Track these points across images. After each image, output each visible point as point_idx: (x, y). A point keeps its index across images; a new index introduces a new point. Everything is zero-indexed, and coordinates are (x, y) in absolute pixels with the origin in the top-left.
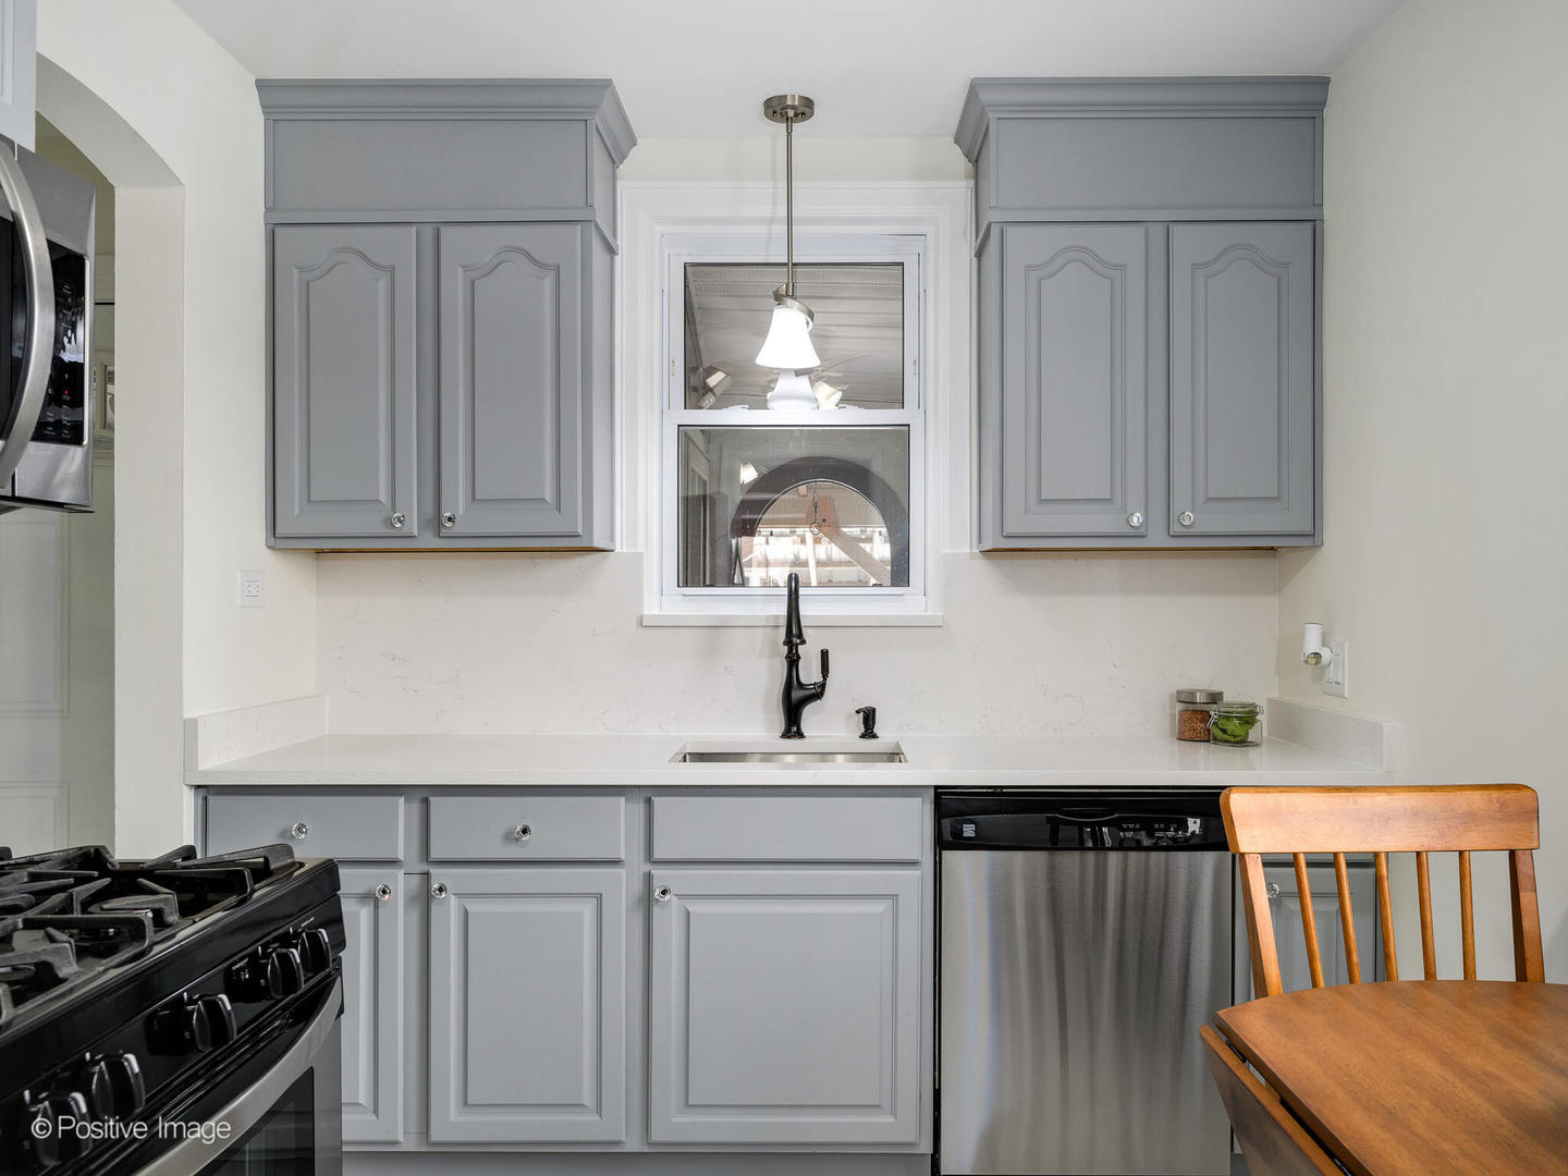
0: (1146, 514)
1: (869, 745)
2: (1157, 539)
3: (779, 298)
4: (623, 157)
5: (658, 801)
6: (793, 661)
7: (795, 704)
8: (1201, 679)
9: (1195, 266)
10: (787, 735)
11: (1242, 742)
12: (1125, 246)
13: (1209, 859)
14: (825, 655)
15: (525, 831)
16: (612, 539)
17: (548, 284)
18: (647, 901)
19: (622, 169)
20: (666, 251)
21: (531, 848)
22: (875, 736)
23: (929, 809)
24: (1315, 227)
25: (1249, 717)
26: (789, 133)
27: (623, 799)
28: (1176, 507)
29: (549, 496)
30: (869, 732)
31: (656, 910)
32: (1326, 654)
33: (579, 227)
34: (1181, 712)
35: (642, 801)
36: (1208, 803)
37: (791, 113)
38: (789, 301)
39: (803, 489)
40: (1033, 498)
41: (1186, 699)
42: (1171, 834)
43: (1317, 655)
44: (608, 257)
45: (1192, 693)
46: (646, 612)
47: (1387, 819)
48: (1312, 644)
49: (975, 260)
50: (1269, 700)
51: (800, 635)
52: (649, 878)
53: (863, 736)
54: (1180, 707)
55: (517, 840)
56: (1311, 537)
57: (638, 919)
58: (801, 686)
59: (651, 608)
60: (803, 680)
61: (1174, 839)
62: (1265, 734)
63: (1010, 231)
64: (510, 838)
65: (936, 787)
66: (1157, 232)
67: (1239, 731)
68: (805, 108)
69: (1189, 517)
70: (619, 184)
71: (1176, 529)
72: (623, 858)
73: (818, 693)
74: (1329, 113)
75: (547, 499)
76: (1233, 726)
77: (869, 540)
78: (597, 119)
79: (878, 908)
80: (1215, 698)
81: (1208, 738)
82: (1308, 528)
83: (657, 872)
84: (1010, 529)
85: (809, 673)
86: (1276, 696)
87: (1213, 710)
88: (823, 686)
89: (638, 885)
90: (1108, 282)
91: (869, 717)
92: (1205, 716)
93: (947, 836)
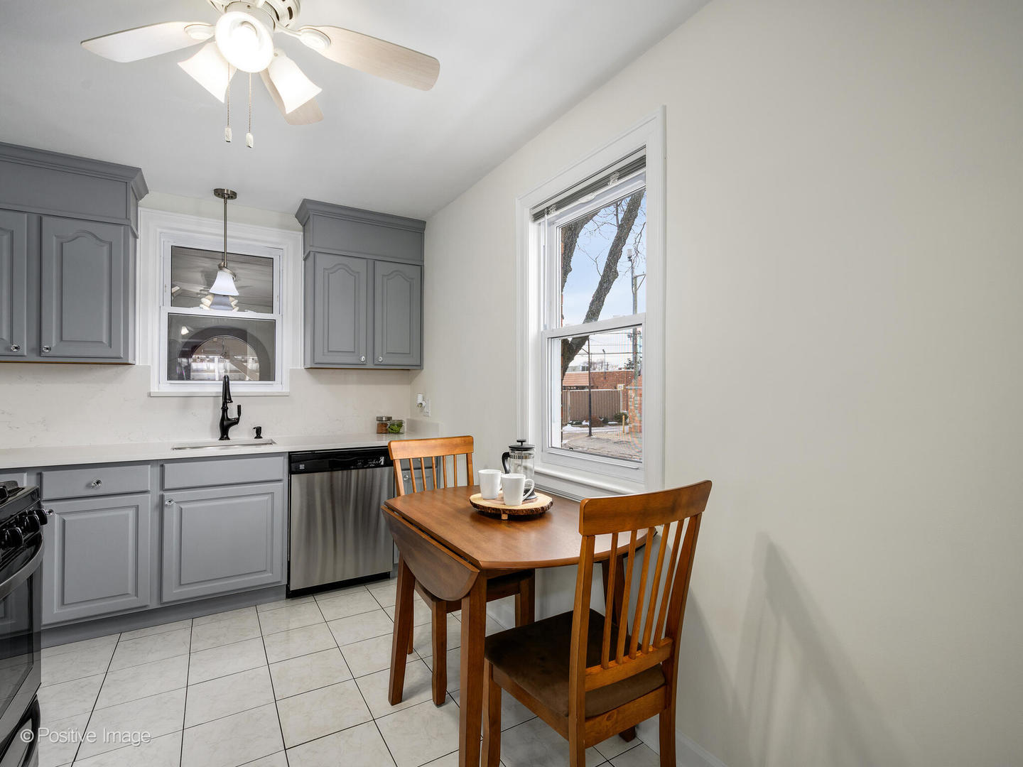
0: (366, 357)
1: (259, 441)
2: (370, 365)
3: (221, 268)
4: (142, 197)
5: (167, 466)
6: (225, 410)
7: (225, 426)
8: (384, 413)
9: (383, 276)
10: (221, 439)
11: (398, 433)
12: (360, 266)
13: (387, 469)
14: (239, 407)
15: (98, 483)
16: (134, 360)
17: (106, 248)
18: (161, 506)
19: (140, 202)
20: (162, 240)
21: (101, 489)
22: (261, 438)
23: (286, 461)
24: (422, 267)
25: (400, 424)
26: (225, 204)
27: (149, 466)
28: (376, 355)
29: (105, 339)
30: (258, 435)
31: (166, 510)
32: (424, 404)
33: (123, 227)
34: (378, 424)
35: (159, 465)
36: (385, 451)
37: (226, 196)
38: (226, 270)
39: (215, 339)
40: (326, 351)
41: (379, 419)
42: (374, 462)
43: (421, 404)
44: (134, 239)
45: (382, 418)
46: (152, 391)
47: (434, 447)
48: (420, 401)
49: (303, 262)
50: (408, 419)
51: (230, 399)
52: (162, 497)
53: (256, 438)
54: (378, 422)
55: (93, 487)
56: (420, 366)
57: (156, 514)
58: (228, 419)
59: (154, 389)
60: (229, 417)
61: (375, 464)
62: (406, 430)
63: (318, 256)
64: (89, 486)
65: (289, 452)
66: (371, 262)
67: (397, 429)
68: (233, 195)
69: (381, 359)
70: (139, 208)
71: (376, 362)
72: (149, 489)
73: (236, 422)
74: (426, 232)
75: (104, 341)
76: (395, 427)
77: (246, 361)
78: (132, 183)
79: (266, 498)
80: (389, 419)
81: (387, 432)
82: (418, 363)
83: (166, 494)
84: (317, 361)
85: (232, 414)
86: (409, 417)
87: (388, 423)
88: (238, 419)
89: (156, 500)
90: (354, 278)
91: (258, 430)
92: (386, 425)
93: (293, 470)
